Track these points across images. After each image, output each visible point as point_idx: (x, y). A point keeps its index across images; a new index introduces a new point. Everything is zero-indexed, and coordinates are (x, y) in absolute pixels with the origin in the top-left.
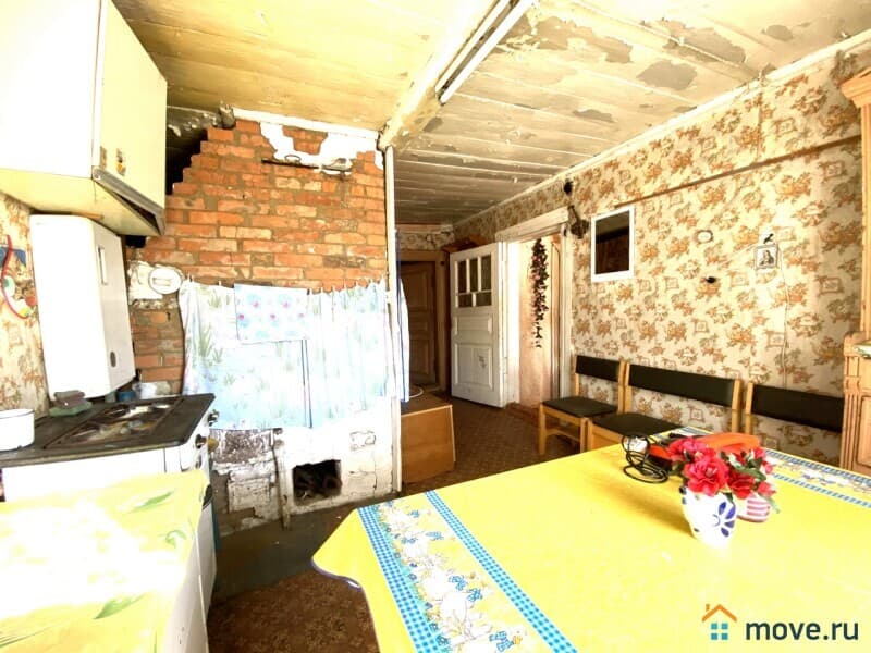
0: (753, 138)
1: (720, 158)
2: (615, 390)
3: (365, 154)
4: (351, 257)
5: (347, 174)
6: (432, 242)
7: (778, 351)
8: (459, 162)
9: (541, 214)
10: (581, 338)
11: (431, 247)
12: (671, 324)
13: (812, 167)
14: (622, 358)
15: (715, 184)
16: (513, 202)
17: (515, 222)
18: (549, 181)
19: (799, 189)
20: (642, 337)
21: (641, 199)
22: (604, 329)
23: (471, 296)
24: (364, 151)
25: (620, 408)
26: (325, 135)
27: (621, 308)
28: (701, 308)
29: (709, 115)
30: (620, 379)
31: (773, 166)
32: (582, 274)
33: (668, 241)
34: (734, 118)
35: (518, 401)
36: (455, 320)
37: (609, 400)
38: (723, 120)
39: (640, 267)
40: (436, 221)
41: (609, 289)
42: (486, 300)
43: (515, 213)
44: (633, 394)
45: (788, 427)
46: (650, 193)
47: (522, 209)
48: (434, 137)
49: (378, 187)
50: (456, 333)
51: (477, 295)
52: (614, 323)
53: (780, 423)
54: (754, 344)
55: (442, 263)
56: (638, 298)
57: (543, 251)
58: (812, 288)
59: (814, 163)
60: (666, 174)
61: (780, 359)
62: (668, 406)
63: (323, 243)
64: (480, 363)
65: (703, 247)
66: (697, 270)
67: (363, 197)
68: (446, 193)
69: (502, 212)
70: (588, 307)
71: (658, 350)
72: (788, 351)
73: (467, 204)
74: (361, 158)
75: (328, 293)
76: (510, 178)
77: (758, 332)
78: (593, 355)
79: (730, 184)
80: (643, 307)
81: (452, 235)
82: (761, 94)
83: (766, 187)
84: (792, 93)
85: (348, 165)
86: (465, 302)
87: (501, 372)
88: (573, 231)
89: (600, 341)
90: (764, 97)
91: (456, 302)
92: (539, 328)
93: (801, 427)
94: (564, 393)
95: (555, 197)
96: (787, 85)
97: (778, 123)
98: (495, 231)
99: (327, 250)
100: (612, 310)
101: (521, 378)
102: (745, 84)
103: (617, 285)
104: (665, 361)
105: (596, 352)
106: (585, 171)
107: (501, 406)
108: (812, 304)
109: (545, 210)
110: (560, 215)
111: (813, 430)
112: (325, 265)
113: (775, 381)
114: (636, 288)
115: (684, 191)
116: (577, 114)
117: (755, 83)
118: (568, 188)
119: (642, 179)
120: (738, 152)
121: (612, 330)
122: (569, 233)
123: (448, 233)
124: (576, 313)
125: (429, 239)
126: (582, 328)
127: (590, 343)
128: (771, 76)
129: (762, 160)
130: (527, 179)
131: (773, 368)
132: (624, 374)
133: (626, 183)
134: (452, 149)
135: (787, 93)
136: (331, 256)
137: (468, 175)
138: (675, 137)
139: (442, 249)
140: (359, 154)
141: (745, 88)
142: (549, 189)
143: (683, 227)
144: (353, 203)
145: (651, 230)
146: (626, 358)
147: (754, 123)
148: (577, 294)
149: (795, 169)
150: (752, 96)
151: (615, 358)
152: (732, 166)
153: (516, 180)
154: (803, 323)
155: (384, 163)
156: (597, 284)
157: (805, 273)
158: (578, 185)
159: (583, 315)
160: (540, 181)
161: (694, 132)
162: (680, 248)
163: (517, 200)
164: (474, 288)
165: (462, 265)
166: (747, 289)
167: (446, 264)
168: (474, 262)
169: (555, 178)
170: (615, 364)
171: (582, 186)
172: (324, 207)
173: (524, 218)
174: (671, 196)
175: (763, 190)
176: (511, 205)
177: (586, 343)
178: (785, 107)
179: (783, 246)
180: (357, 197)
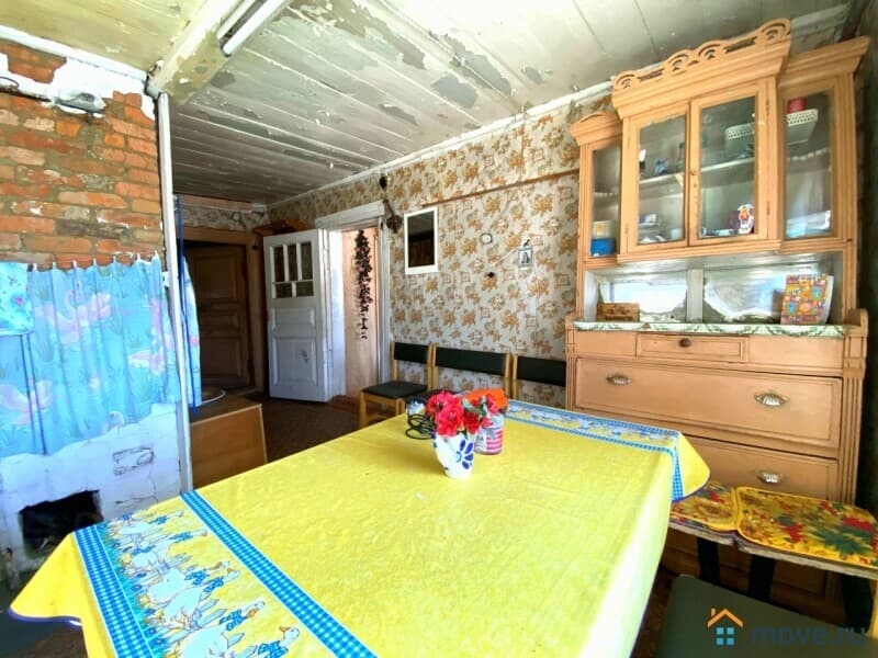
0: (517, 162)
1: (497, 175)
2: (426, 371)
3: (126, 96)
4: (105, 225)
5: (97, 115)
6: (241, 222)
7: (532, 330)
8: (264, 132)
9: (359, 205)
10: (399, 327)
11: (240, 228)
12: (466, 311)
13: (553, 190)
14: (430, 343)
15: (493, 195)
16: (333, 189)
17: (335, 210)
18: (366, 173)
19: (544, 207)
20: (445, 324)
21: (442, 202)
22: (416, 318)
23: (290, 285)
24: (125, 92)
25: (429, 387)
26: (62, 61)
27: (429, 297)
28: (485, 296)
29: (490, 135)
30: (429, 361)
31: (530, 186)
32: (398, 267)
33: (463, 240)
34: (506, 142)
35: (343, 392)
36: (272, 312)
37: (422, 381)
38: (498, 142)
39: (442, 263)
40: (246, 198)
41: (420, 281)
42: (307, 289)
43: (334, 201)
44: (440, 374)
45: (540, 387)
46: (449, 197)
47: (342, 198)
48: (226, 95)
49: (147, 140)
50: (274, 326)
51: (298, 284)
52: (424, 312)
53: (534, 385)
54: (518, 325)
55: (255, 248)
56: (442, 289)
57: (366, 244)
58: (552, 282)
59: (555, 186)
60: (460, 181)
61: (534, 336)
62: (464, 380)
63: (58, 202)
64: (302, 359)
65: (486, 247)
66: (482, 267)
67: (123, 150)
68: (252, 166)
69: (321, 198)
70: (403, 297)
71: (457, 334)
72: (538, 330)
73: (280, 183)
74: (120, 100)
75: (64, 270)
76: (324, 161)
77: (520, 316)
78: (408, 341)
79: (504, 197)
80: (445, 298)
81: (266, 216)
82: (523, 125)
83: (525, 201)
84: (543, 128)
85: (99, 104)
86: (284, 291)
87: (325, 365)
88: (389, 226)
89: (414, 328)
90: (526, 127)
91: (273, 292)
92: (364, 320)
93: (546, 386)
94: (385, 379)
95: (372, 190)
96: (540, 121)
97: (533, 151)
98: (314, 217)
99: (63, 213)
100: (422, 301)
101: (347, 370)
102: (513, 115)
103: (426, 278)
104: (462, 342)
105: (411, 338)
106: (397, 168)
107: (326, 400)
108: (552, 294)
109: (363, 201)
110: (377, 208)
111: (554, 387)
112: (59, 233)
113: (532, 353)
114: (440, 280)
115: (473, 198)
116: (382, 107)
117: (519, 116)
118: (383, 182)
119: (443, 183)
120: (508, 171)
121: (423, 318)
122: (385, 227)
123: (262, 214)
124: (394, 303)
125: (236, 217)
126: (399, 317)
127: (406, 331)
128: (530, 111)
129: (523, 180)
130: (343, 167)
131: (530, 342)
132: (431, 356)
133: (430, 185)
134: (252, 115)
135: (540, 128)
136: (72, 221)
137: (276, 149)
138: (466, 149)
139: (254, 231)
140: (116, 94)
141: (512, 118)
142: (366, 181)
143: (473, 229)
144: (106, 154)
145: (450, 230)
146: (434, 342)
147: (518, 148)
148: (394, 286)
149: (543, 189)
150: (517, 125)
151: (426, 343)
152: (504, 182)
153: (332, 165)
154: (546, 309)
155: (156, 112)
156: (410, 276)
157: (548, 270)
158: (392, 180)
159: (400, 305)
160: (357, 171)
161: (479, 149)
162: (470, 248)
163: (336, 187)
164: (294, 276)
165: (279, 250)
166: (514, 282)
167: (260, 249)
168: (292, 248)
169: (372, 170)
170: (424, 349)
171: (395, 183)
172: (58, 154)
173: (344, 207)
174: (464, 202)
175: (524, 203)
176: (331, 192)
177: (403, 331)
178: (538, 140)
179: (536, 249)
180: (114, 148)
